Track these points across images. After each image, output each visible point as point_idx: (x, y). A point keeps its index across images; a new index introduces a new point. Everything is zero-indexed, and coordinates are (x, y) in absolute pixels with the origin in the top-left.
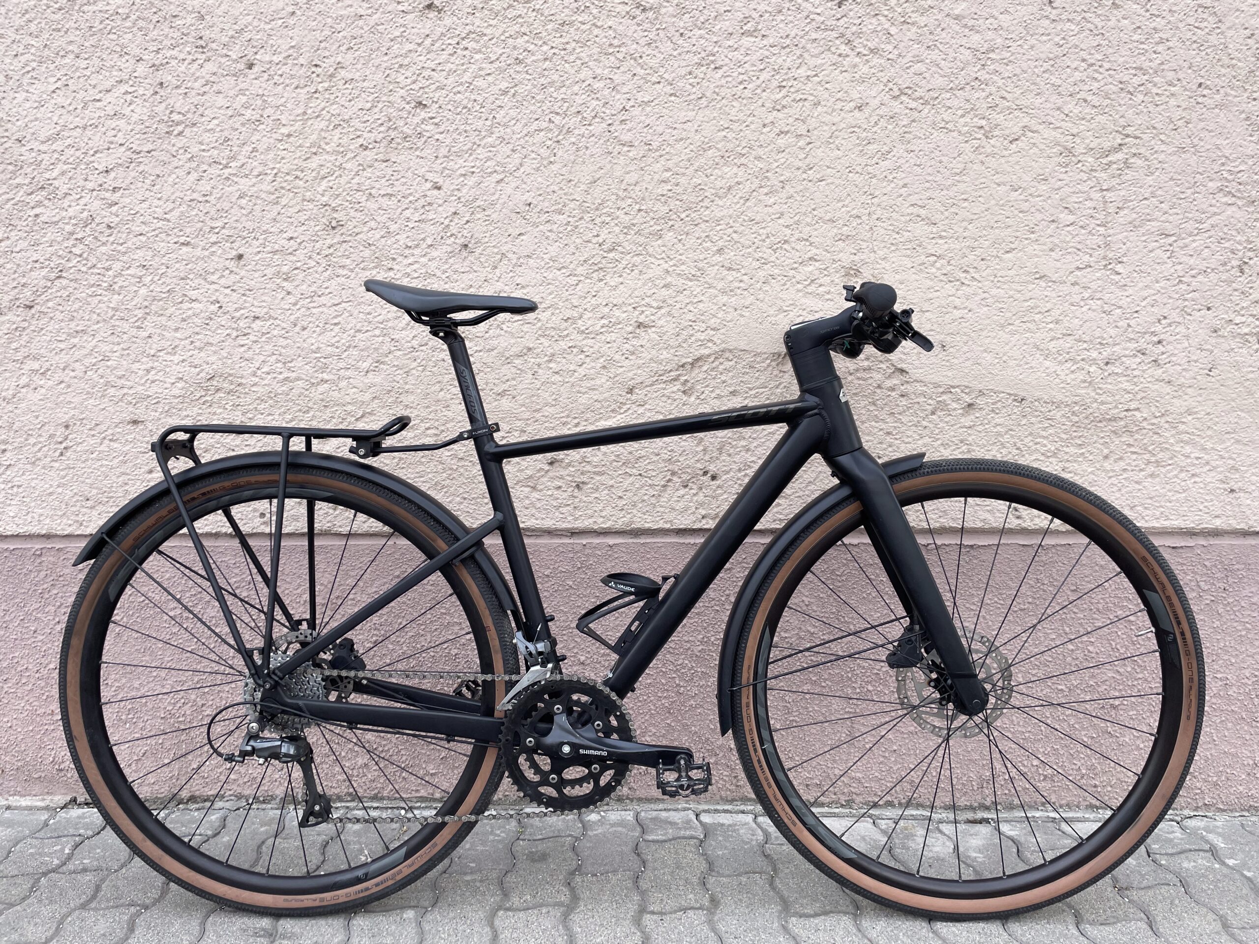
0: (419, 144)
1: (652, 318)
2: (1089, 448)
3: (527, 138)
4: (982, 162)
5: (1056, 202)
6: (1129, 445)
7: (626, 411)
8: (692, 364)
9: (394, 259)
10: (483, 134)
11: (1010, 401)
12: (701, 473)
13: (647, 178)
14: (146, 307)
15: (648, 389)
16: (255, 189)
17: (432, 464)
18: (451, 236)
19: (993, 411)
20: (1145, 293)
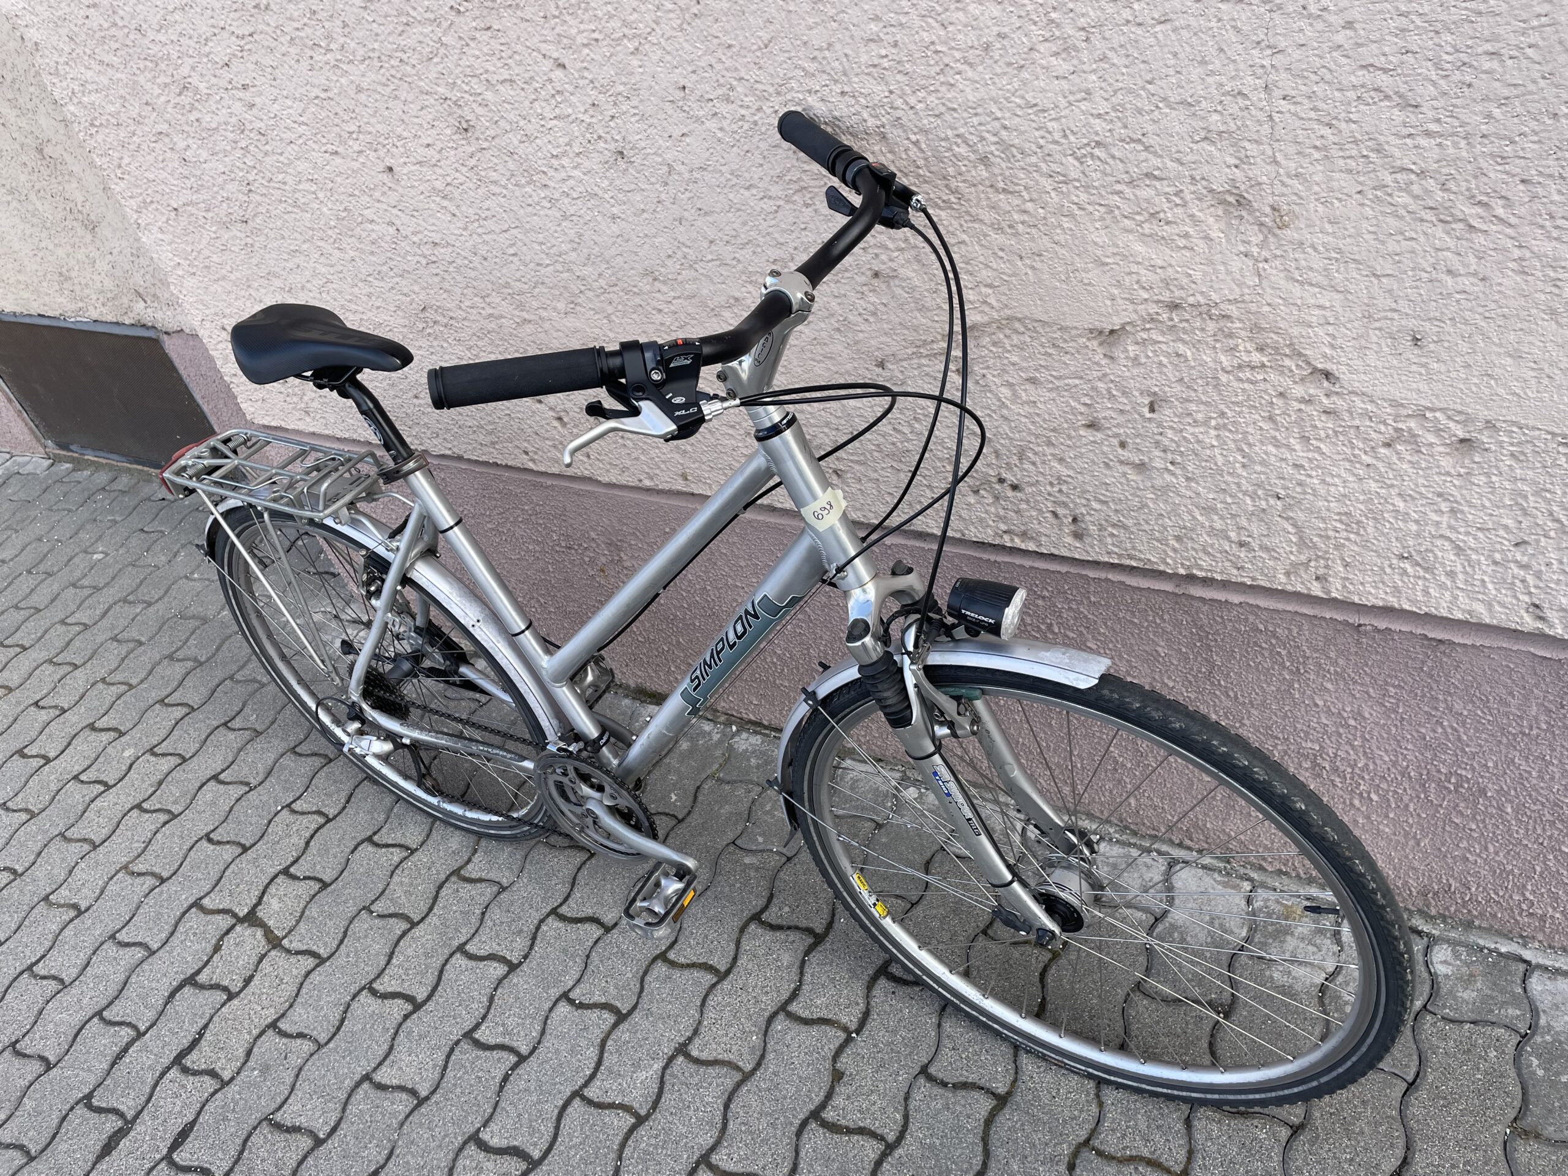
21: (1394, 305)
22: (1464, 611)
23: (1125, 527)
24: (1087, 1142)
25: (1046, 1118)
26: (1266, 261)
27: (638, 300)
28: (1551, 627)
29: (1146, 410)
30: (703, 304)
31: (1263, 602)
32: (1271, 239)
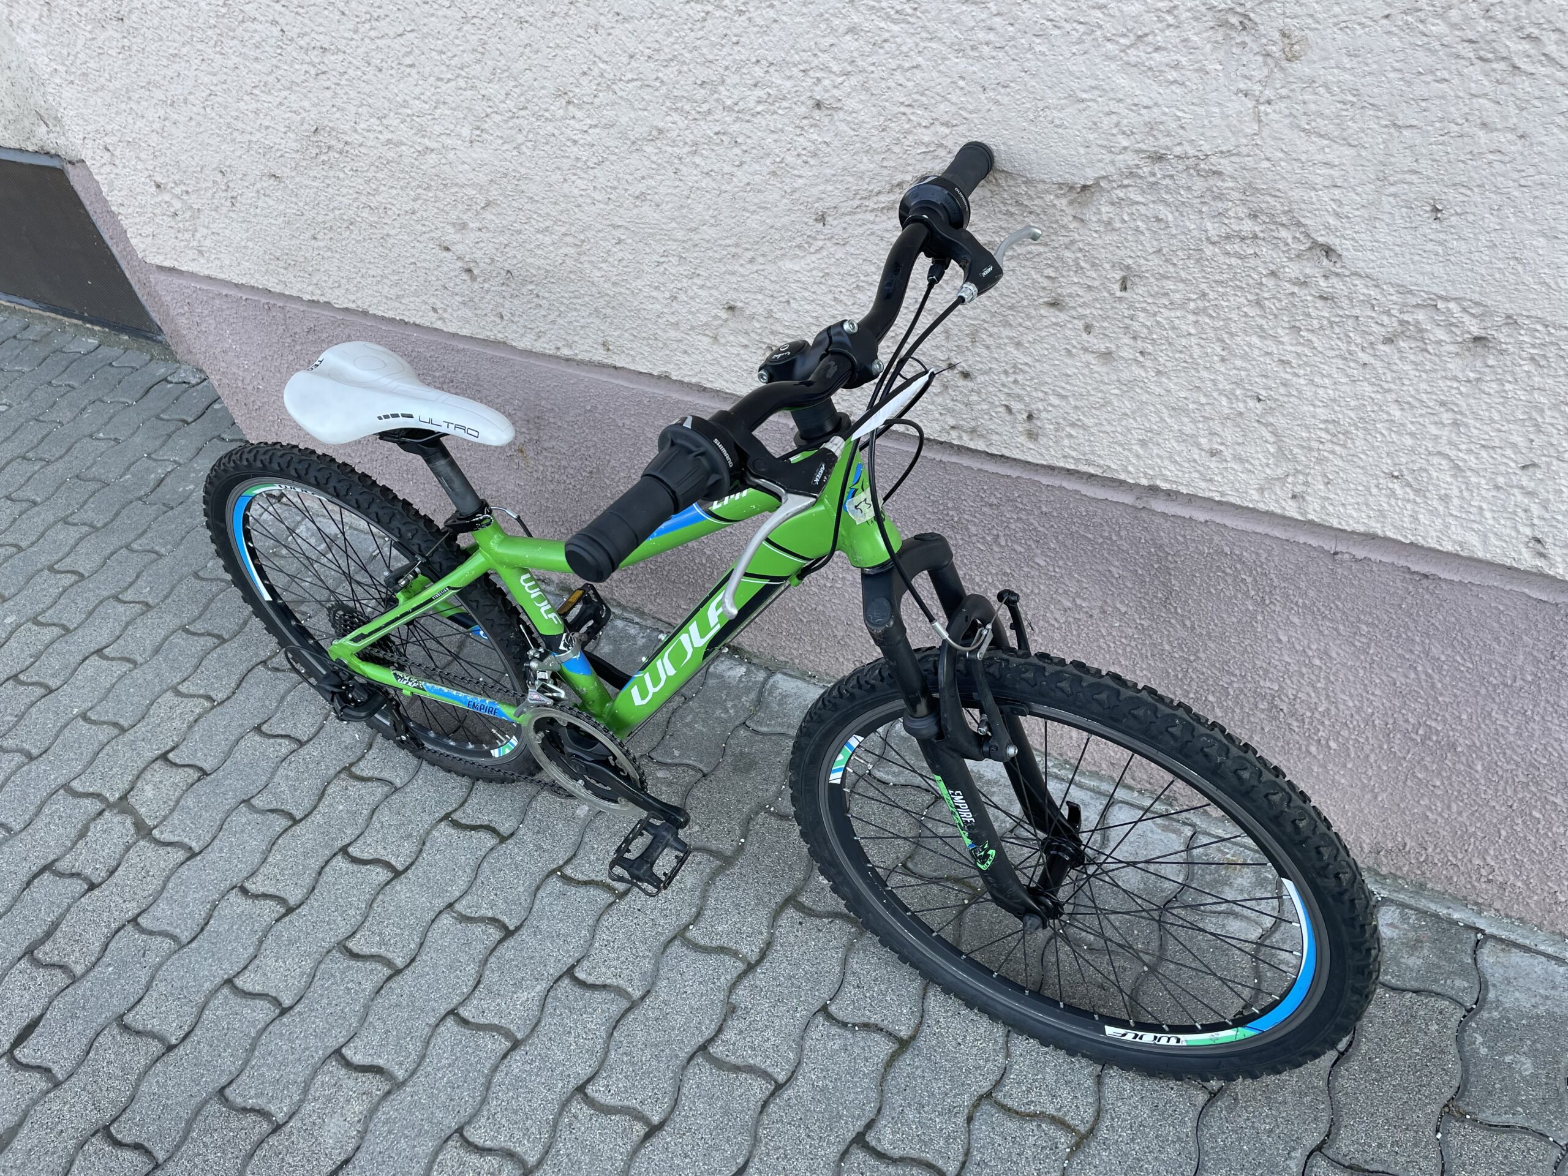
21: (1415, 166)
22: (1455, 542)
23: (1085, 427)
24: (989, 1095)
25: (948, 1065)
26: (1269, 102)
27: (550, 128)
28: (1552, 565)
29: (1116, 287)
30: (623, 136)
31: (1230, 522)
32: (1278, 75)
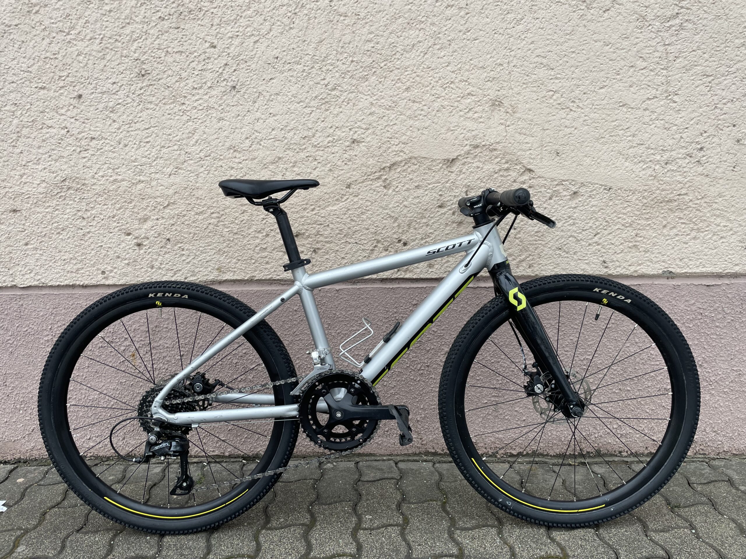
0: (200, 16)
1: (363, 136)
2: (654, 220)
3: (274, 11)
4: (585, 26)
5: (634, 54)
6: (680, 218)
7: (346, 200)
8: (390, 167)
9: (185, 97)
10: (244, 8)
11: (602, 190)
12: (397, 241)
13: (358, 38)
14: (18, 132)
15: (360, 185)
16: (88, 49)
17: (216, 237)
18: (224, 80)
19: (590, 196)
20: (693, 116)
